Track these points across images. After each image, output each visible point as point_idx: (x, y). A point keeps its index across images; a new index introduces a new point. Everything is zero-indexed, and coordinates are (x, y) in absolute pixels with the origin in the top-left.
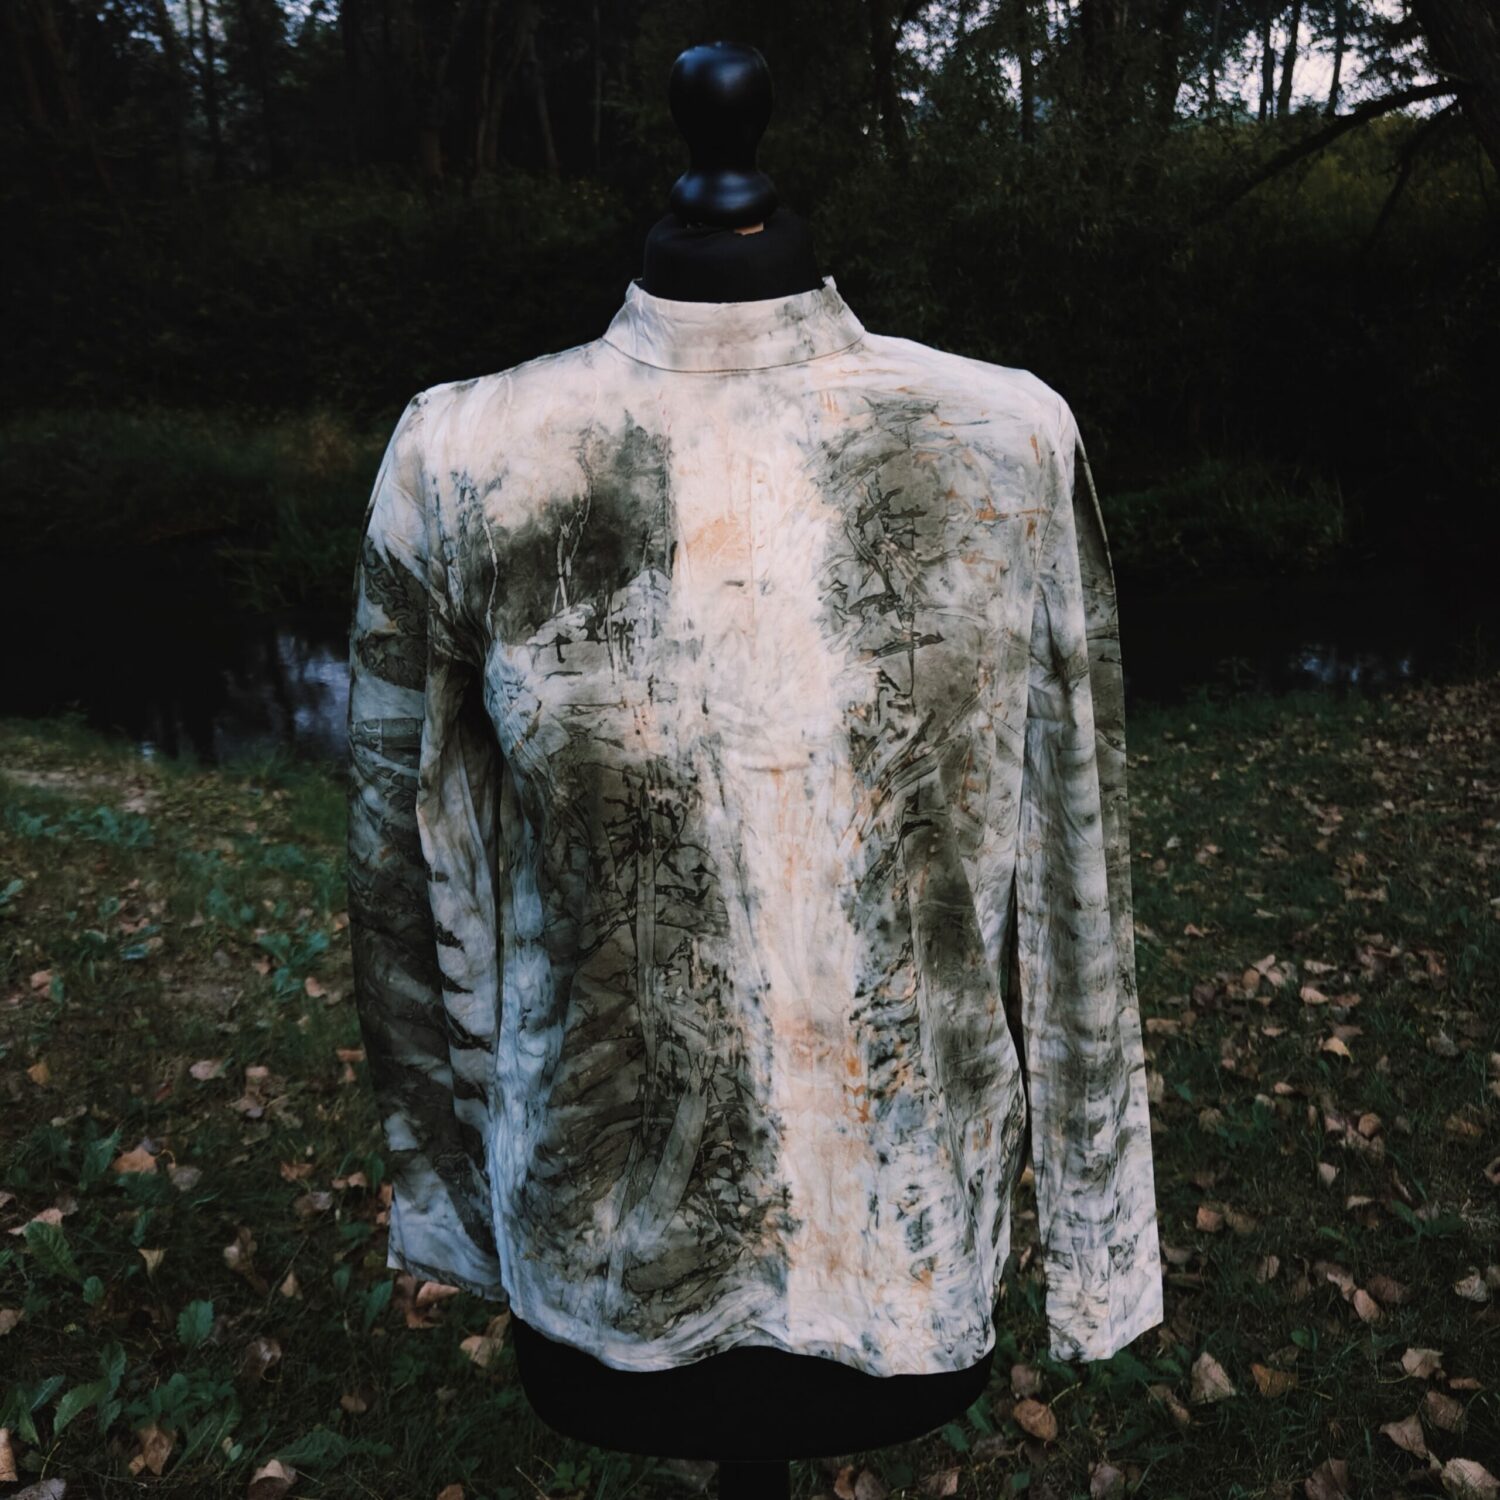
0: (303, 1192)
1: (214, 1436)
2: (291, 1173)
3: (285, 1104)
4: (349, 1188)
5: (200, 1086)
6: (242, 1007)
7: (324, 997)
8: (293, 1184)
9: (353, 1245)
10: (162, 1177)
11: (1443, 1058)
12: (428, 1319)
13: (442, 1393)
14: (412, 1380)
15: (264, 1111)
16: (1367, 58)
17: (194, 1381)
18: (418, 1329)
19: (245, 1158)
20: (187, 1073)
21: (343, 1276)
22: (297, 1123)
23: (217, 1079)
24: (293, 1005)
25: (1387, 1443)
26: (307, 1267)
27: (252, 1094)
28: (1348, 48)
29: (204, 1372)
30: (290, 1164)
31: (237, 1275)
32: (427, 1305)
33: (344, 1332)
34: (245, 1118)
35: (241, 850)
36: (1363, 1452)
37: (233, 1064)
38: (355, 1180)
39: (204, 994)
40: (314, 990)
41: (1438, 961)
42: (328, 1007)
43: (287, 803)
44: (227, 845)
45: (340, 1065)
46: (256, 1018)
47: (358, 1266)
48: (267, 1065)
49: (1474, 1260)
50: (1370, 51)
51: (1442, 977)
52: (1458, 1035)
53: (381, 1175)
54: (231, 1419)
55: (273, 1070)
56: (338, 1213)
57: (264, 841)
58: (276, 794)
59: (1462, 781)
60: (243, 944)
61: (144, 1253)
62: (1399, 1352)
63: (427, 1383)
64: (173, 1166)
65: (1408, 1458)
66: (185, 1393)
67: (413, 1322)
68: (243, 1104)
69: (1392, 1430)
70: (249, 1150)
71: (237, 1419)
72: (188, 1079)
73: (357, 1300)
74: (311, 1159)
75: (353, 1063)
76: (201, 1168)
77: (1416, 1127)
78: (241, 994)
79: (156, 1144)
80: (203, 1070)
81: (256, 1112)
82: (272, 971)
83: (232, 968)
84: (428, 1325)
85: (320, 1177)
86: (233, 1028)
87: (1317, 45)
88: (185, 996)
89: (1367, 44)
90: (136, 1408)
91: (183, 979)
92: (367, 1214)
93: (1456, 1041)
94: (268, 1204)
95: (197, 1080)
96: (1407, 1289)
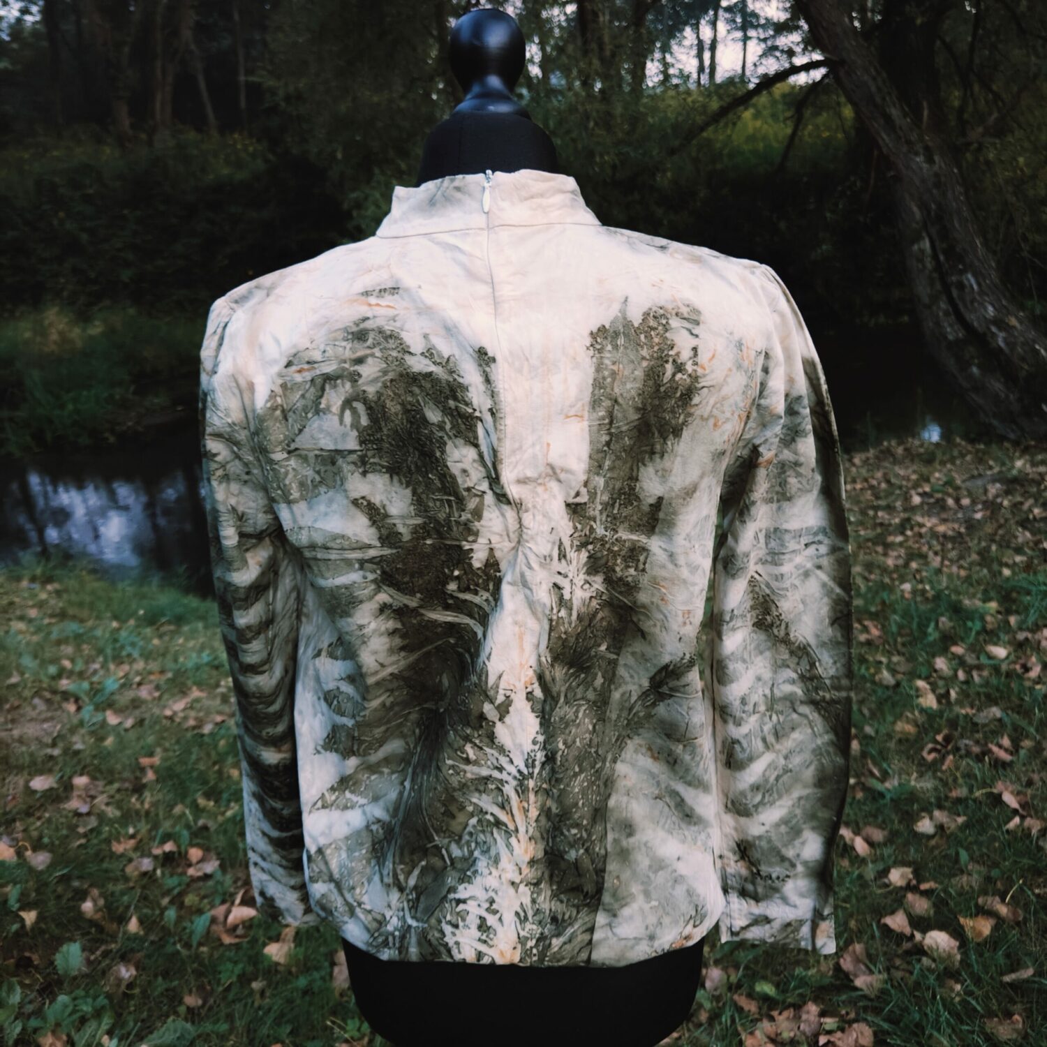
0: (130, 860)
1: (94, 1036)
2: (118, 848)
3: (106, 800)
4: (164, 853)
5: (38, 795)
6: (60, 736)
7: (120, 723)
8: (122, 855)
9: (176, 892)
10: (21, 862)
11: (887, 687)
12: (237, 937)
13: (256, 985)
14: (234, 979)
15: (92, 807)
16: (763, 46)
17: (75, 999)
18: (231, 945)
19: (83, 841)
20: (27, 787)
21: (171, 914)
22: (118, 813)
23: (51, 789)
24: (99, 732)
25: (886, 930)
26: (145, 911)
27: (79, 796)
28: (750, 38)
29: (80, 992)
30: (119, 842)
31: (92, 922)
32: (235, 928)
33: (178, 952)
34: (77, 814)
35: (32, 629)
36: (873, 937)
37: (62, 777)
38: (169, 847)
39: (31, 730)
40: (112, 719)
41: (876, 627)
42: (126, 730)
43: (58, 593)
44: (21, 626)
45: (143, 770)
46: (72, 744)
47: (181, 906)
48: (88, 774)
49: (924, 809)
50: (765, 40)
51: (880, 637)
52: (893, 672)
53: (187, 842)
54: (107, 1022)
55: (94, 778)
56: (159, 872)
57: (46, 621)
58: (49, 587)
59: (871, 513)
60: (54, 692)
61: (23, 914)
62: (885, 872)
63: (245, 980)
64: (29, 853)
65: (900, 937)
66: (70, 1009)
67: (227, 940)
68: (75, 804)
69: (889, 921)
70: (85, 835)
71: (111, 1021)
72: (30, 792)
73: (185, 928)
74: (133, 837)
75: (152, 767)
76: (51, 851)
77: (877, 732)
78: (59, 727)
79: (13, 839)
80: (40, 783)
81: (84, 809)
82: (79, 709)
83: (48, 710)
84: (237, 940)
85: (142, 849)
86: (56, 752)
87: (731, 37)
88: (16, 733)
89: (762, 36)
90: (34, 1023)
91: (13, 721)
92: (180, 870)
93: (893, 676)
94: (106, 871)
95: (35, 792)
96: (886, 833)
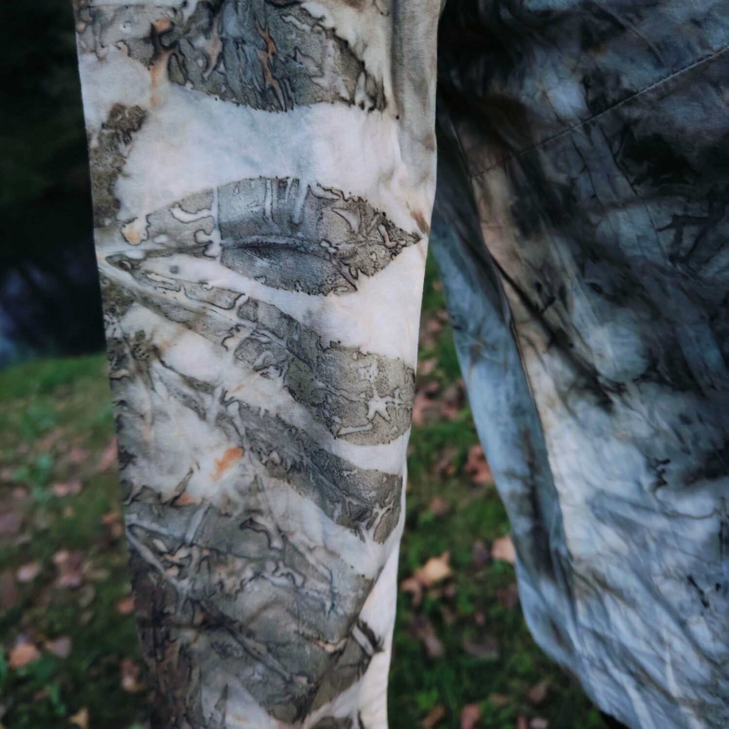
2: (125, 608)
3: (92, 566)
5: (30, 586)
6: (24, 522)
7: (69, 491)
10: (47, 656)
15: (82, 577)
20: (16, 582)
27: (66, 571)
30: (122, 603)
34: (73, 589)
37: (43, 560)
40: (61, 491)
42: (78, 496)
45: (109, 527)
46: (37, 525)
48: (65, 548)
55: (71, 551)
61: (73, 719)
64: (48, 645)
68: (66, 580)
70: (90, 607)
76: (67, 635)
79: (28, 636)
80: (27, 573)
81: (76, 581)
82: (28, 492)
86: (27, 538)
